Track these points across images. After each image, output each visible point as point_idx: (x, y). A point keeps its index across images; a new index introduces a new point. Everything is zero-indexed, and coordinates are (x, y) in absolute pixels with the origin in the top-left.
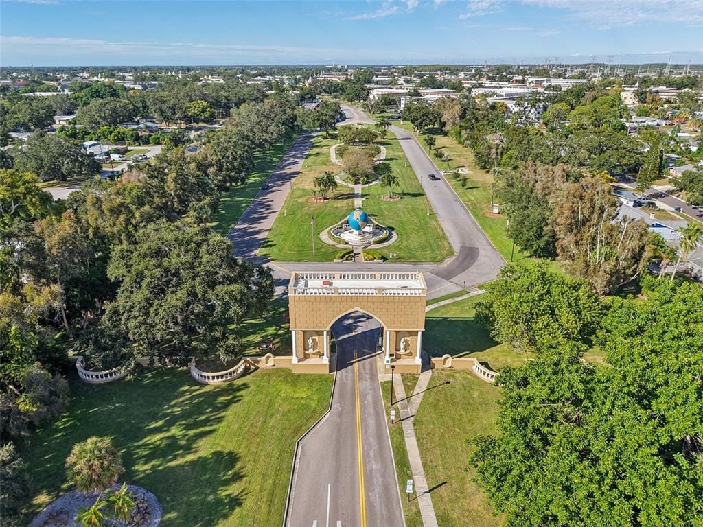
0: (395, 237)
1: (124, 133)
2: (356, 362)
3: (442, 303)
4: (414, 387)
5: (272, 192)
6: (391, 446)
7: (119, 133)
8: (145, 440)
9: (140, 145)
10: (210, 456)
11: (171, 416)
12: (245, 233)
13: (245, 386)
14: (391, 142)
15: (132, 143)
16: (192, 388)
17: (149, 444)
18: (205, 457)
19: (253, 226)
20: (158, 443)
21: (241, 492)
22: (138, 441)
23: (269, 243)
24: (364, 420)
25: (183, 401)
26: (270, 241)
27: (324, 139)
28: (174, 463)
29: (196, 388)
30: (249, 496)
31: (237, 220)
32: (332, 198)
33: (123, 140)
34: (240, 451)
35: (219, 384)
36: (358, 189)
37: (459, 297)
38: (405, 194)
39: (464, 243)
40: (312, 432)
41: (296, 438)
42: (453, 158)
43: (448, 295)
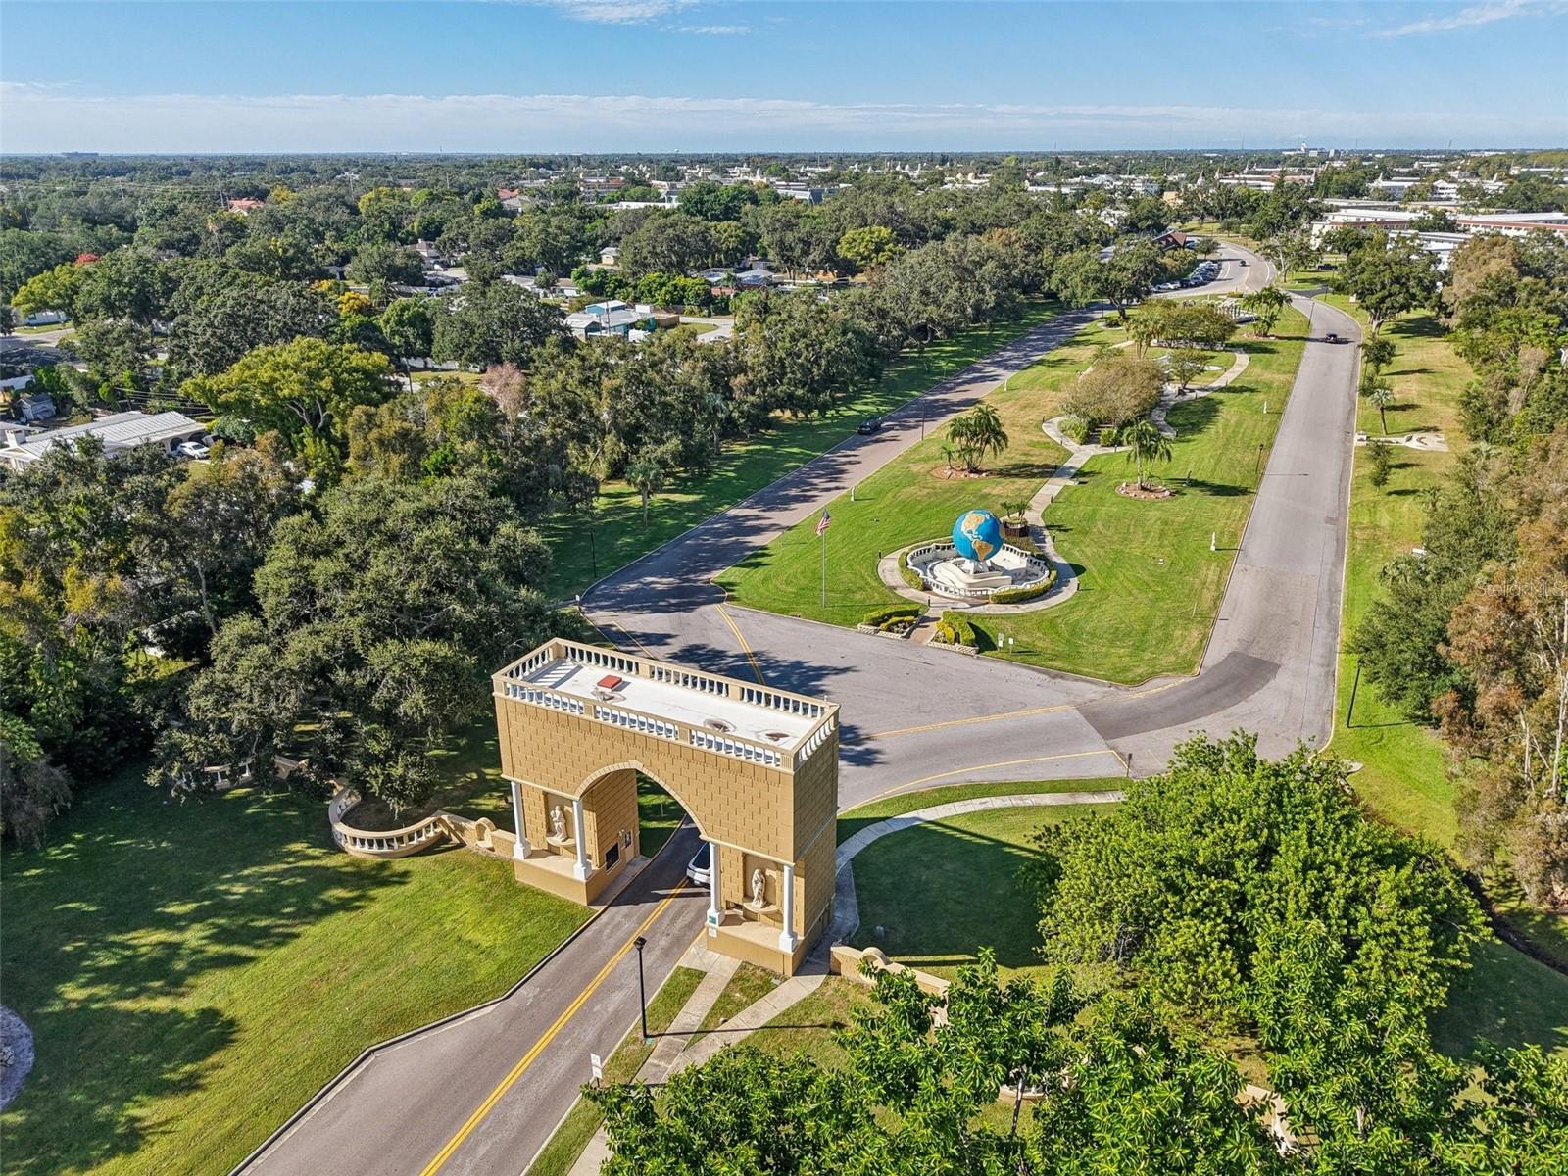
0: (1069, 592)
1: (684, 289)
2: (672, 896)
3: (1030, 800)
4: (741, 1006)
5: (877, 441)
6: (544, 1146)
7: (675, 287)
8: (130, 936)
9: (709, 315)
10: (193, 1015)
11: (216, 900)
12: (740, 528)
13: (403, 877)
14: (1281, 346)
15: (696, 309)
16: (310, 851)
17: (129, 947)
18: (183, 1014)
19: (767, 514)
20: (143, 950)
21: (160, 1125)
22: (120, 933)
23: (759, 559)
24: (551, 1050)
25: (267, 874)
26: (764, 555)
27: (1110, 325)
28: (127, 1005)
29: (317, 852)
30: (165, 1139)
31: (745, 496)
32: (990, 472)
33: (681, 302)
34: (249, 1025)
35: (363, 856)
36: (1081, 455)
37: (1094, 792)
38: (1194, 484)
39: (1250, 644)
40: (423, 1036)
41: (374, 1041)
42: (1423, 402)
43: (1067, 782)
